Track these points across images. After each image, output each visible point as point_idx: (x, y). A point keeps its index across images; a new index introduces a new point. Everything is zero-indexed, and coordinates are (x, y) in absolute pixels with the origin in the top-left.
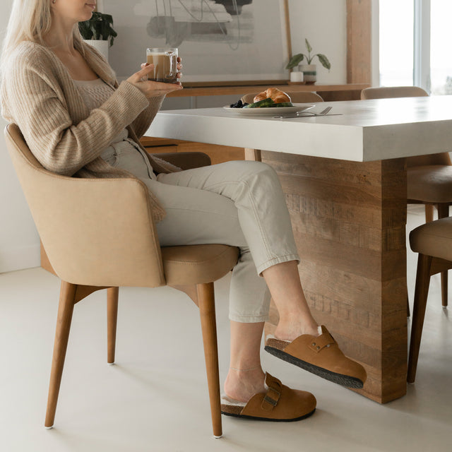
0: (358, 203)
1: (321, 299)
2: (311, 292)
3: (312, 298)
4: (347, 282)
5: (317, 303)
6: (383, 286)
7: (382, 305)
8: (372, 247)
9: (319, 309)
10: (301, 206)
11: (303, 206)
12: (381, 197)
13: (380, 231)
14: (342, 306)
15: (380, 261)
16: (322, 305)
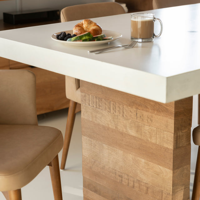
0: (156, 112)
1: (126, 177)
2: (119, 172)
3: (119, 176)
4: (146, 167)
5: (123, 179)
6: (173, 173)
7: (173, 186)
8: (166, 145)
9: (125, 184)
10: (111, 108)
11: (113, 109)
12: (174, 110)
13: (173, 135)
14: (142, 184)
15: (172, 156)
16: (127, 181)
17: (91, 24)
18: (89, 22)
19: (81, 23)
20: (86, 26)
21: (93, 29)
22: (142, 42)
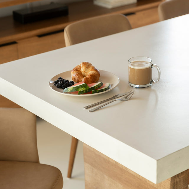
17: (89, 69)
18: (87, 66)
19: (79, 66)
20: (84, 70)
21: (90, 74)
22: (139, 88)
